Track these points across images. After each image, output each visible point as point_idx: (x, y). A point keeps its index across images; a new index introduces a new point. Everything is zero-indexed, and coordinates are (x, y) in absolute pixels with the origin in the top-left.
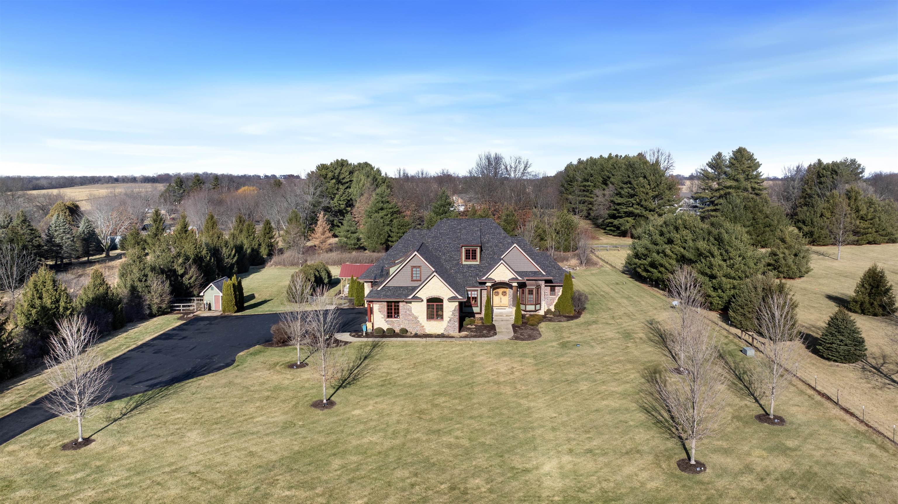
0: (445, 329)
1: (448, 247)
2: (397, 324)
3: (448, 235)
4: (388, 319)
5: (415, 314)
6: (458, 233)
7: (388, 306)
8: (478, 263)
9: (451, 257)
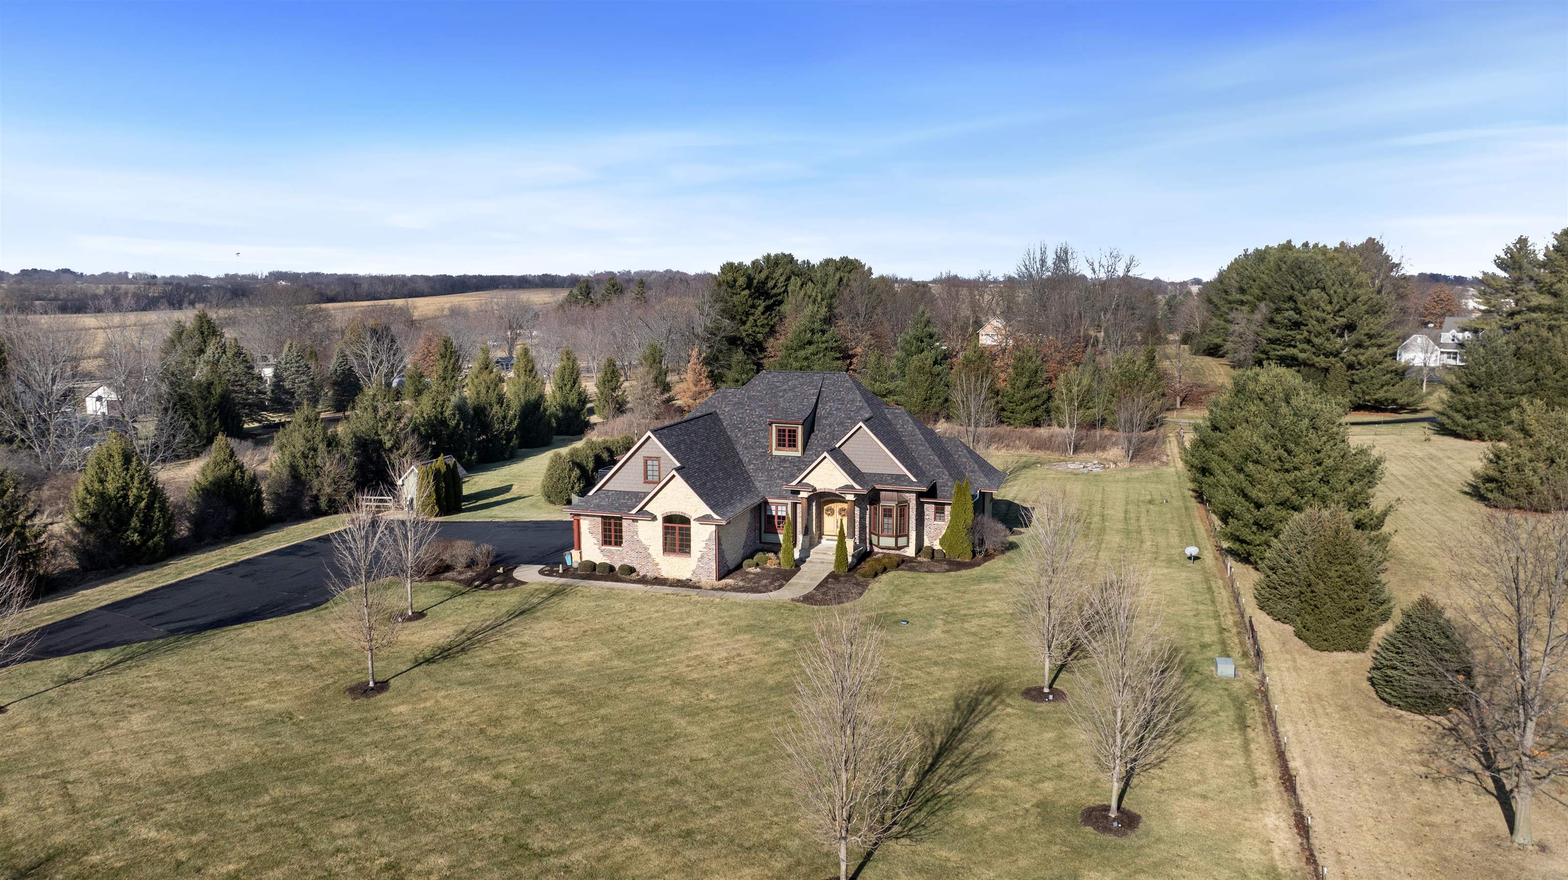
0: (694, 572)
1: (755, 422)
2: (617, 557)
3: (761, 401)
4: (603, 547)
5: (644, 542)
6: (781, 397)
7: (604, 524)
8: (799, 454)
9: (756, 441)
